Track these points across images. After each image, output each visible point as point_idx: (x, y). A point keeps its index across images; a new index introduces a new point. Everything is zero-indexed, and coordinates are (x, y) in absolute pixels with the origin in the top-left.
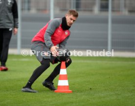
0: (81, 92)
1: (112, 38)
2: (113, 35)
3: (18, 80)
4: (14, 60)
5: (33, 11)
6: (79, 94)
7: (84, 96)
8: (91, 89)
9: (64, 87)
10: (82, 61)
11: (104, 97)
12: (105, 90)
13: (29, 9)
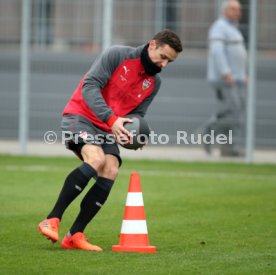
0: (180, 250)
1: (258, 117)
2: (258, 109)
3: (22, 220)
4: (10, 168)
5: (59, 47)
6: (173, 256)
7: (185, 262)
8: (203, 243)
9: (137, 236)
10: (182, 174)
11: (236, 265)
12: (239, 246)
13: (48, 42)
